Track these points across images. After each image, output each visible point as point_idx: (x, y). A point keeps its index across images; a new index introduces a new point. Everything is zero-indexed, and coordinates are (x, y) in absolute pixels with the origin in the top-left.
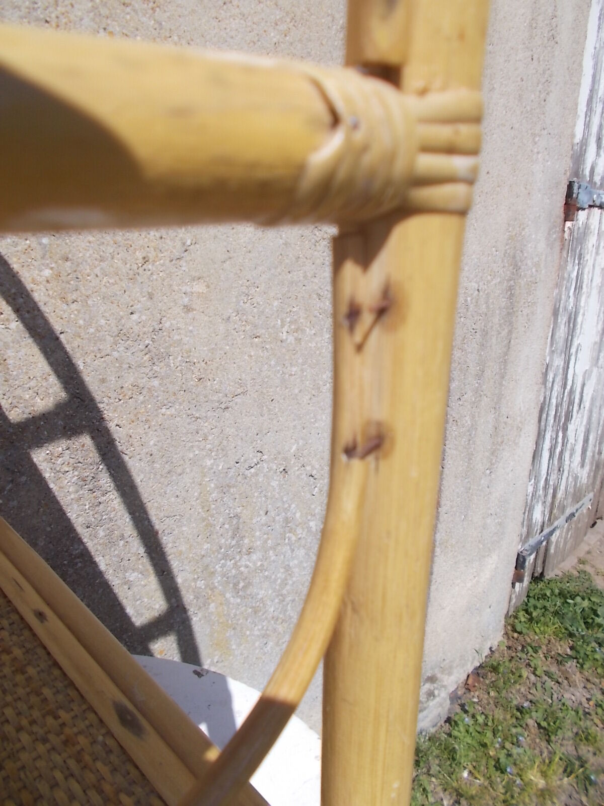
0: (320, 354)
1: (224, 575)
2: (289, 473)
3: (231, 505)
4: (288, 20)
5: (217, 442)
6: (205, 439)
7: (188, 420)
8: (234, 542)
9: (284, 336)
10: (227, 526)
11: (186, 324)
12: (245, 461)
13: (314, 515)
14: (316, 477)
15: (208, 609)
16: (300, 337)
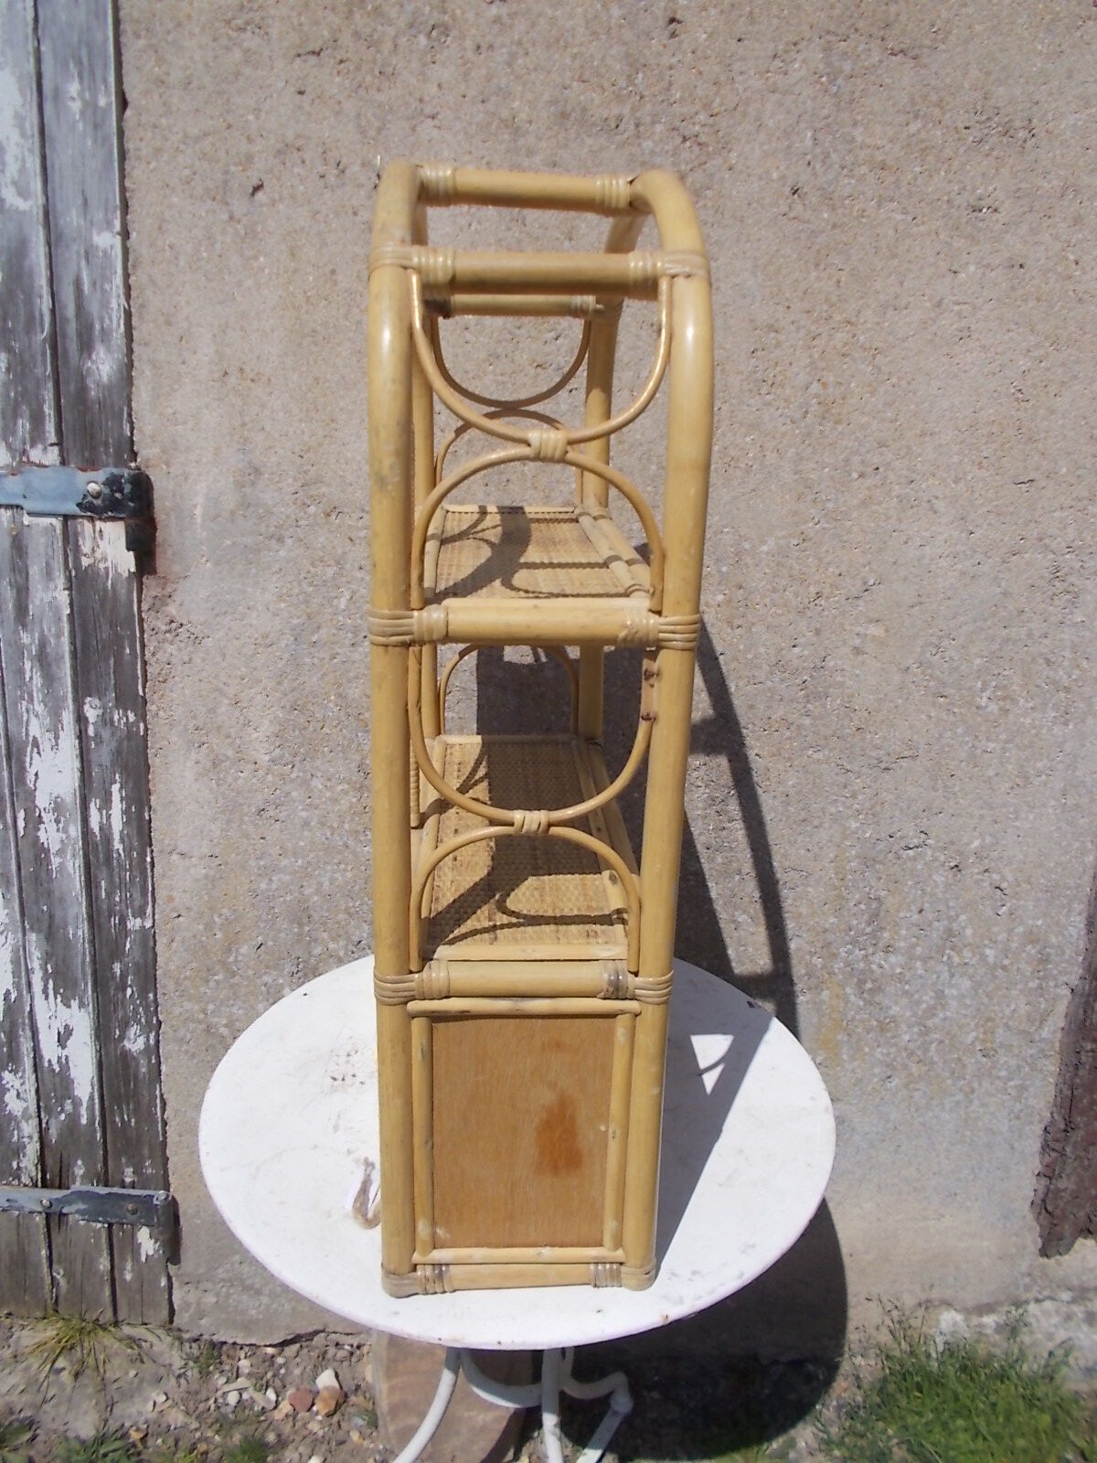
0: (1037, 735)
1: (848, 965)
2: (963, 872)
3: (873, 884)
4: (1048, 344)
5: (867, 805)
6: (854, 796)
7: (837, 770)
8: (869, 930)
9: (984, 702)
10: (863, 906)
11: (853, 667)
12: (902, 838)
13: (995, 942)
14: (1006, 892)
15: (819, 994)
16: (1007, 707)
